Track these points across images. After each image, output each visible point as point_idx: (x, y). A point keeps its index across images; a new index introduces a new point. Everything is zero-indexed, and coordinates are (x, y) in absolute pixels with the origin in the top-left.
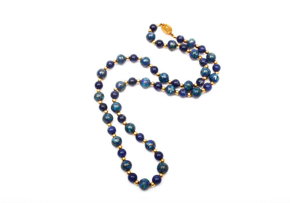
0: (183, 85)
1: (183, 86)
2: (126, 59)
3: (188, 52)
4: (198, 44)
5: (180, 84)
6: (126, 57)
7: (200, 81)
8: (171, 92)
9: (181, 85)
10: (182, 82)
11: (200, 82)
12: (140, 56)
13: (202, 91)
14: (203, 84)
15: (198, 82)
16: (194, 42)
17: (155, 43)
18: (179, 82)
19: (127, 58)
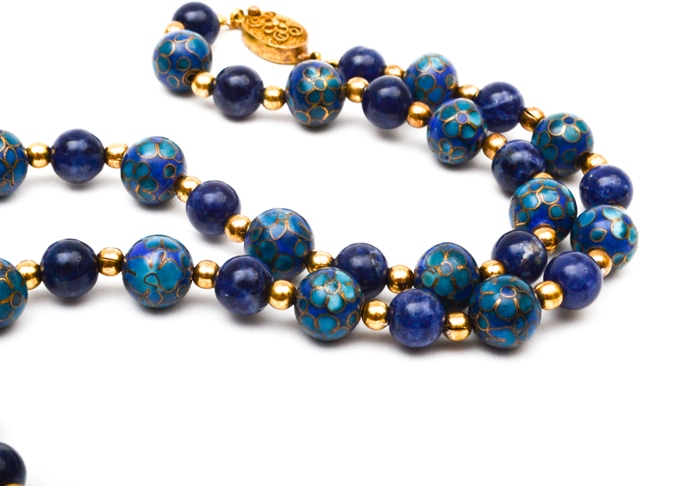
0: (410, 272)
1: (413, 280)
2: (30, 158)
3: (418, 117)
4: (471, 81)
5: (389, 271)
6: (28, 150)
7: (515, 248)
8: (334, 304)
9: (399, 274)
10: (402, 263)
11: (520, 254)
12: (116, 141)
13: (542, 299)
14: (538, 260)
15: (503, 251)
16: (448, 71)
17: (211, 88)
18: (381, 258)
19: (34, 151)
